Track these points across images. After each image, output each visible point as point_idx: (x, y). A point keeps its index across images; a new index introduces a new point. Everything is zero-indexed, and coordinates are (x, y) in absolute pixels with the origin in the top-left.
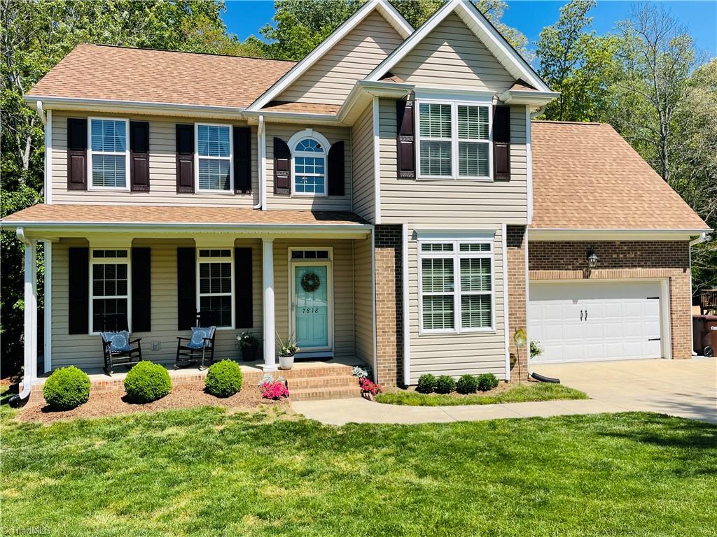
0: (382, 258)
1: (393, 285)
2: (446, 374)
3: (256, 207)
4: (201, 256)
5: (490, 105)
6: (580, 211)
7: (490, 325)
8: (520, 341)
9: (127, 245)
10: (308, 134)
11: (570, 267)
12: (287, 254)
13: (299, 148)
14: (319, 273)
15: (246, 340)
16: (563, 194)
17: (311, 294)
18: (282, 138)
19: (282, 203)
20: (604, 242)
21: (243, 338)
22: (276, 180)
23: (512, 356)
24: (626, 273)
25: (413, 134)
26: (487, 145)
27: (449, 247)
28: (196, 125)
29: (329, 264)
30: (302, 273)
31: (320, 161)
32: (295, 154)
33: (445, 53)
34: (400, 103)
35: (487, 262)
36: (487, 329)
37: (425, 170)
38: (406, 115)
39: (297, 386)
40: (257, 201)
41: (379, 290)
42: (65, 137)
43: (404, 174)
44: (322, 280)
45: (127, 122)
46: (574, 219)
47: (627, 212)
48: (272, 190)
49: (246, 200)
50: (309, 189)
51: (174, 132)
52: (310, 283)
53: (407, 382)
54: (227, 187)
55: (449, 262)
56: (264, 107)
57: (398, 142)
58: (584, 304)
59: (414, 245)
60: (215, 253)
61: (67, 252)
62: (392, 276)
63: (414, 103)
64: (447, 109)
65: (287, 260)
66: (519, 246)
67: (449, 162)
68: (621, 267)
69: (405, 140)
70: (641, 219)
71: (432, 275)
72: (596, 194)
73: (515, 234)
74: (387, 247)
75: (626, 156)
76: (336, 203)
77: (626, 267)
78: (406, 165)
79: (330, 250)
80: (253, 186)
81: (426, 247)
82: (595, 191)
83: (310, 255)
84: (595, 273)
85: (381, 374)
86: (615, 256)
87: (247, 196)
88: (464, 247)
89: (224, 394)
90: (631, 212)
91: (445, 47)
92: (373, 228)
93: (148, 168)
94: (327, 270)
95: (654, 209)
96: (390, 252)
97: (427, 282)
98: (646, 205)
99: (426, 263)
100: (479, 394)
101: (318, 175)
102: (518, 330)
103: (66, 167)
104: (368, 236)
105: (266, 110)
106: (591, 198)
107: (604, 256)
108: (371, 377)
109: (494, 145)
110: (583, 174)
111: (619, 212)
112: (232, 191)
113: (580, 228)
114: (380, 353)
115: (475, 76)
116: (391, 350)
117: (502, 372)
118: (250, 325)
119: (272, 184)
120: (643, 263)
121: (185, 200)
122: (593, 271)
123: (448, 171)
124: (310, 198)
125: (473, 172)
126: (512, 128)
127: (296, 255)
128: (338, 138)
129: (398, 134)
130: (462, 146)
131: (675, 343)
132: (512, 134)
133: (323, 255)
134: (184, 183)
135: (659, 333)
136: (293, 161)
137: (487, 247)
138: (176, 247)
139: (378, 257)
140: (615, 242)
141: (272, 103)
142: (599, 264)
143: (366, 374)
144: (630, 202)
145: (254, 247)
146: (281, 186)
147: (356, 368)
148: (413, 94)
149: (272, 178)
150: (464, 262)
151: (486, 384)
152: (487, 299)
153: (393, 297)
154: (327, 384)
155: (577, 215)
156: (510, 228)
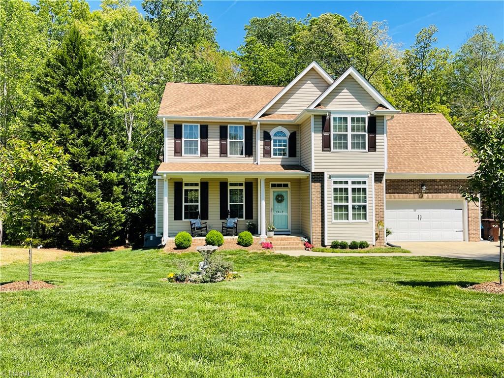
0: (315, 187)
1: (320, 200)
2: (344, 241)
3: (255, 163)
4: (230, 186)
5: (366, 117)
6: (418, 164)
7: (366, 219)
8: (380, 227)
9: (199, 181)
10: (280, 128)
11: (412, 192)
12: (269, 185)
13: (275, 135)
14: (284, 194)
15: (250, 225)
16: (410, 154)
17: (280, 204)
18: (267, 131)
19: (268, 161)
20: (430, 180)
21: (249, 224)
22: (265, 150)
23: (376, 234)
24: (442, 196)
25: (330, 131)
26: (365, 135)
27: (346, 183)
28: (229, 126)
29: (288, 190)
30: (276, 194)
31: (285, 141)
32: (273, 138)
33: (345, 93)
34: (324, 117)
35: (364, 190)
36: (365, 221)
37: (335, 147)
38: (326, 123)
39: (276, 245)
40: (255, 160)
41: (313, 202)
42: (173, 133)
43: (325, 149)
44: (285, 197)
45: (199, 125)
46: (414, 168)
47: (443, 164)
48: (263, 155)
49: (250, 160)
50: (280, 154)
51: (219, 129)
52: (280, 199)
53: (326, 244)
54: (242, 154)
55: (346, 190)
56: (260, 117)
57: (323, 135)
58: (420, 212)
59: (330, 181)
60: (236, 185)
61: (174, 184)
62: (320, 195)
63: (330, 117)
64: (346, 119)
65: (269, 188)
66: (381, 182)
67: (347, 143)
68: (440, 193)
69: (326, 134)
70: (451, 168)
71: (338, 195)
72: (428, 154)
73: (378, 177)
74: (317, 182)
75: (448, 132)
76: (292, 161)
77: (443, 192)
78: (326, 145)
79: (289, 183)
80: (253, 153)
81: (335, 183)
82: (428, 152)
83: (280, 185)
84: (425, 196)
85: (314, 240)
86: (436, 187)
87: (251, 158)
88: (353, 183)
89: (246, 245)
90: (446, 164)
91: (345, 91)
92: (311, 173)
93: (207, 146)
94: (288, 192)
95: (459, 162)
96: (319, 184)
97: (336, 199)
98: (455, 160)
99: (335, 190)
100: (359, 249)
101: (284, 148)
102: (380, 222)
103: (173, 146)
104: (308, 177)
105: (261, 119)
106: (425, 156)
107: (430, 187)
108: (309, 242)
109: (368, 135)
110: (422, 143)
111: (439, 164)
112: (244, 156)
113: (417, 172)
114: (314, 231)
115: (359, 103)
116: (319, 230)
117: (372, 241)
118: (252, 218)
119: (263, 152)
120: (452, 191)
121: (224, 160)
122: (424, 194)
123: (346, 147)
124: (280, 159)
125: (358, 147)
126: (377, 127)
127: (274, 185)
128: (293, 130)
129: (323, 131)
130: (353, 136)
131: (470, 233)
132: (377, 129)
133: (286, 185)
134: (223, 152)
135: (462, 228)
136: (272, 141)
137: (364, 183)
138: (219, 182)
139: (313, 187)
140: (436, 179)
141: (264, 115)
142: (428, 191)
143: (307, 240)
144: (446, 158)
145: (253, 181)
146: (267, 153)
147: (302, 238)
148: (330, 113)
149: (263, 150)
150: (354, 190)
151: (363, 245)
152: (364, 207)
153: (320, 205)
154: (289, 244)
155: (416, 166)
156: (376, 174)
